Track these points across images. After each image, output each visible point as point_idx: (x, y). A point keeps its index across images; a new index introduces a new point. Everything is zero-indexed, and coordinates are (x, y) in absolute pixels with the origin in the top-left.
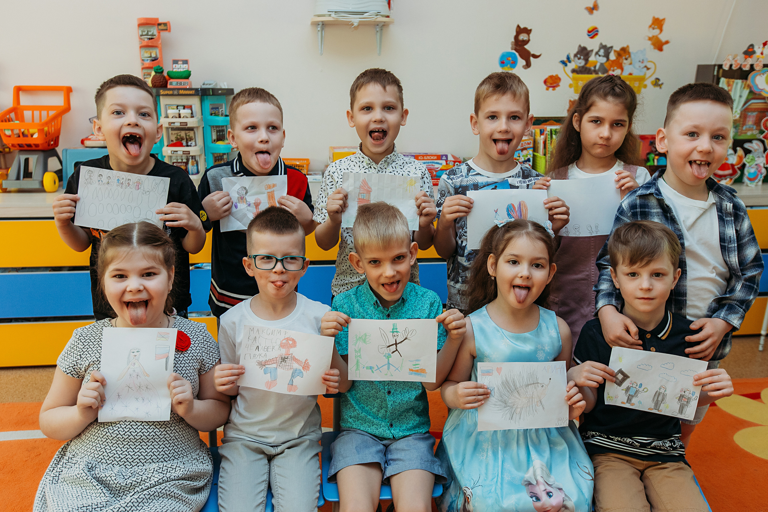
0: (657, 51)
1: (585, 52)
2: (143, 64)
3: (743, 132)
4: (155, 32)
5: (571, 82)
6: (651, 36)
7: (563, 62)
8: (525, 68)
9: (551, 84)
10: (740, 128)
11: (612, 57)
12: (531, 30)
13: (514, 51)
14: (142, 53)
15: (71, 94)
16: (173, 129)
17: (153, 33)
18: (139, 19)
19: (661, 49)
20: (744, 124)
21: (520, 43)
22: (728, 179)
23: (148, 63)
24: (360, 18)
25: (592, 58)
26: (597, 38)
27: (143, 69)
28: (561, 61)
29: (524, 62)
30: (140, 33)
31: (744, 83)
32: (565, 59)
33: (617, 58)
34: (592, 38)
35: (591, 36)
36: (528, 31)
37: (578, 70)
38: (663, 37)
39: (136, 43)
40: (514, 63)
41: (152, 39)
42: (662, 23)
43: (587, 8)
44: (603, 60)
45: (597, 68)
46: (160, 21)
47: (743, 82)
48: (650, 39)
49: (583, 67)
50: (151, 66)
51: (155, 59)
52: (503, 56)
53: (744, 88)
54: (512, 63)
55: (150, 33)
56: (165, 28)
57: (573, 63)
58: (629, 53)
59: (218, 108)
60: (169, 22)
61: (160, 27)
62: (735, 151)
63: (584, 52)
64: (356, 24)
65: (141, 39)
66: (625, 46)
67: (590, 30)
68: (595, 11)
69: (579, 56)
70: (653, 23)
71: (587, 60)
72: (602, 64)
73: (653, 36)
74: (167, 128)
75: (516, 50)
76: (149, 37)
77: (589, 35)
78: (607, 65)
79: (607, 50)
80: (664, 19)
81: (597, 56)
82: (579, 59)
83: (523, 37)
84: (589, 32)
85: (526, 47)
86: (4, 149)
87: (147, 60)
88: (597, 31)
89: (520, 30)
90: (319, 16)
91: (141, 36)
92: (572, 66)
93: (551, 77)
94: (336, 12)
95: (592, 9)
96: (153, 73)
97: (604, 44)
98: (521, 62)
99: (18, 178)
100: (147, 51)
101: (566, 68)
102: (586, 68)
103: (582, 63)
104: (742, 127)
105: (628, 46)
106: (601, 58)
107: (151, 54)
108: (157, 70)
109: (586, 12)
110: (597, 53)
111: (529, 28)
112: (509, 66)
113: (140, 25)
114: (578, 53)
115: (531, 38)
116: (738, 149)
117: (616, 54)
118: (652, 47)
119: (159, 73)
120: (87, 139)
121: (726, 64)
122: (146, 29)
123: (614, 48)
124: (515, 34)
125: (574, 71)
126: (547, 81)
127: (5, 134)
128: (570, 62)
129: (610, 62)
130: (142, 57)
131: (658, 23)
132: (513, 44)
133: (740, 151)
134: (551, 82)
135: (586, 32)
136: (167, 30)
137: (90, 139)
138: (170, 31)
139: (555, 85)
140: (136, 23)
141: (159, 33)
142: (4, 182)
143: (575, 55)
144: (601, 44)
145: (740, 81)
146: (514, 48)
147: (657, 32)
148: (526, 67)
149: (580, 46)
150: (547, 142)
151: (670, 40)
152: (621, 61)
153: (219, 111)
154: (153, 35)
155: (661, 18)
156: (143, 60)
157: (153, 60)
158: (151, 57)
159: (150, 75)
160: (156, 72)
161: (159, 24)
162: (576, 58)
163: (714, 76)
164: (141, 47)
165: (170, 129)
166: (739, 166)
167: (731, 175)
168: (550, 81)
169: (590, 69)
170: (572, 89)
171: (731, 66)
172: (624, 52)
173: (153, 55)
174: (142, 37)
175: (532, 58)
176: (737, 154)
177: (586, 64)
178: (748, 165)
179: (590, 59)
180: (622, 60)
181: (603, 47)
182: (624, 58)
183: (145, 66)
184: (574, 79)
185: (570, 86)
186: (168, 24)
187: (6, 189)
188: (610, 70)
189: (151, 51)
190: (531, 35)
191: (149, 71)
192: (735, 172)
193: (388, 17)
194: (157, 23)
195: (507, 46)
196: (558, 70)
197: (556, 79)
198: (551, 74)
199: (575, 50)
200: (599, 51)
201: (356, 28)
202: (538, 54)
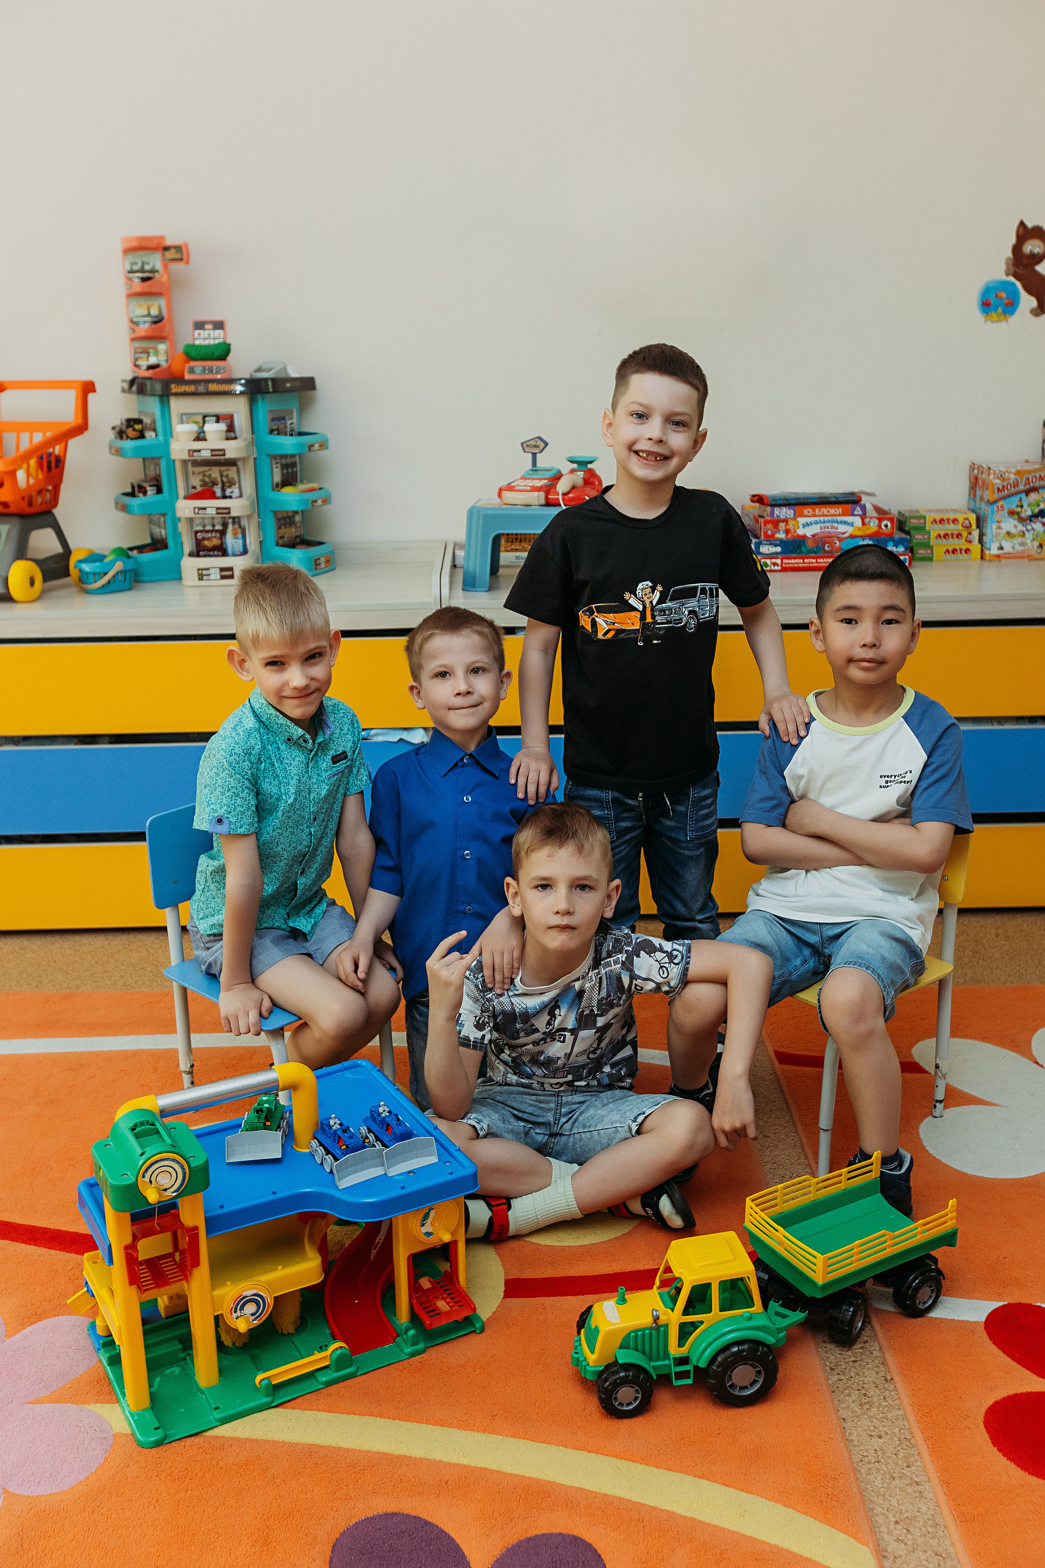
2: (134, 333)
4: (158, 266)
8: (1036, 315)
14: (132, 307)
16: (196, 463)
17: (153, 266)
18: (129, 240)
21: (1024, 261)
23: (143, 328)
27: (133, 340)
30: (127, 269)
41: (150, 278)
46: (168, 243)
51: (158, 320)
52: (988, 290)
55: (146, 268)
56: (177, 256)
59: (284, 418)
60: (191, 243)
61: (169, 255)
65: (128, 280)
74: (184, 462)
75: (1015, 275)
76: (146, 275)
83: (1031, 247)
87: (145, 322)
89: (1026, 233)
91: (130, 272)
100: (140, 303)
107: (149, 311)
112: (999, 311)
113: (128, 251)
122: (139, 260)
130: (132, 315)
136: (181, 259)
138: (188, 262)
140: (119, 249)
141: (167, 264)
148: (1038, 311)
153: (285, 423)
154: (152, 271)
156: (130, 324)
157: (154, 322)
158: (148, 315)
161: (167, 249)
164: (128, 296)
165: (190, 464)
173: (155, 312)
174: (132, 276)
183: (137, 334)
186: (184, 248)
189: (150, 303)
194: (162, 246)
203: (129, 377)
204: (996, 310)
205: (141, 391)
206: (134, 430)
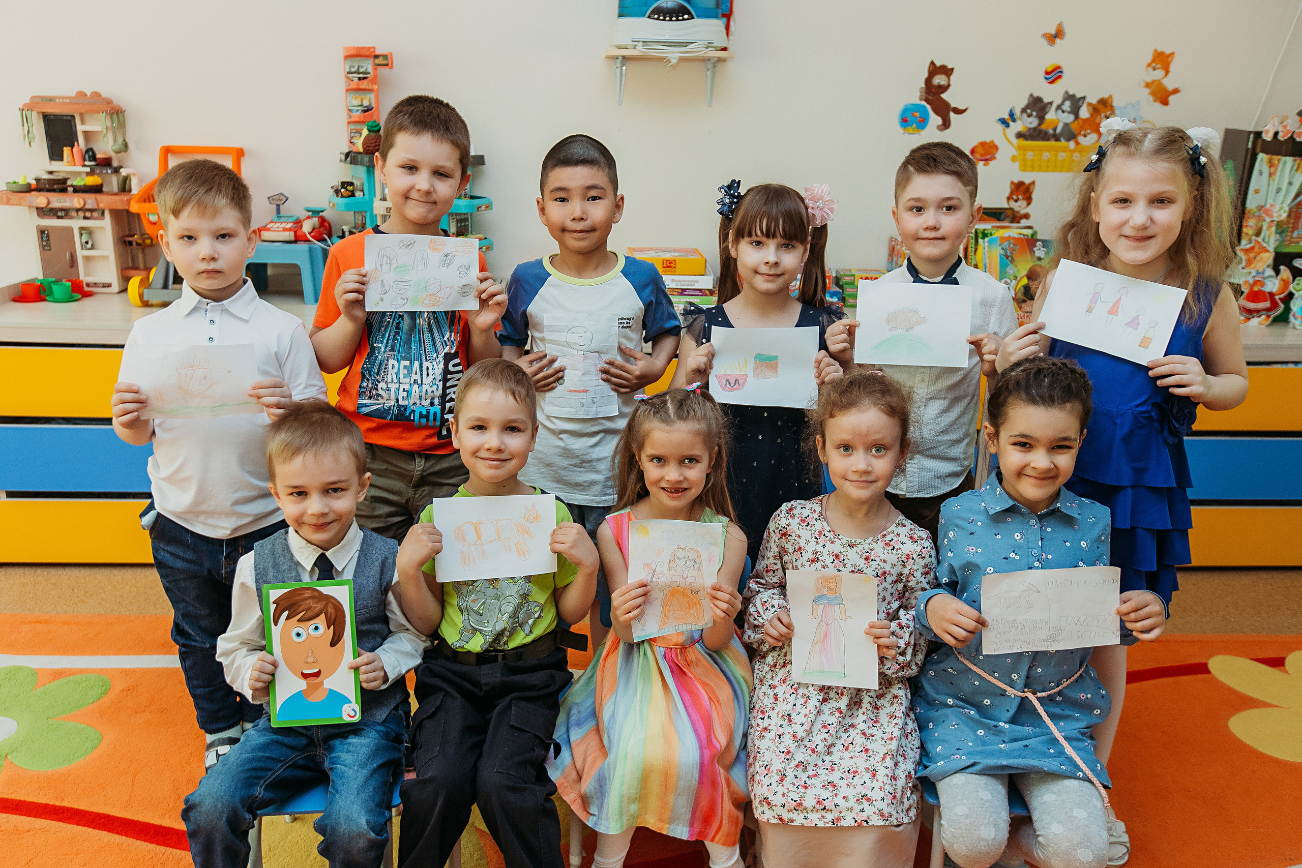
0: (1158, 105)
1: (1039, 105)
2: (350, 117)
3: (1293, 240)
4: (370, 69)
5: (1014, 152)
6: (1149, 80)
7: (1003, 121)
8: (941, 130)
9: (982, 155)
10: (1289, 234)
11: (1084, 113)
12: (952, 69)
13: (924, 103)
14: (349, 99)
15: (242, 159)
17: (366, 69)
18: (346, 49)
19: (1165, 103)
20: (1295, 228)
21: (933, 90)
22: (1263, 317)
23: (357, 115)
24: (681, 52)
25: (1051, 115)
26: (1059, 82)
27: (349, 123)
28: (1000, 120)
29: (939, 121)
30: (348, 69)
31: (1298, 162)
32: (1006, 117)
33: (1092, 116)
34: (1051, 83)
35: (1050, 80)
36: (947, 71)
37: (1027, 133)
38: (1170, 83)
39: (339, 83)
40: (923, 122)
41: (364, 78)
42: (1170, 59)
43: (1045, 36)
44: (1071, 117)
45: (1058, 131)
46: (378, 52)
47: (1295, 160)
48: (1148, 85)
49: (1035, 129)
50: (362, 119)
51: (368, 110)
52: (906, 110)
53: (1297, 170)
54: (920, 122)
55: (361, 70)
56: (385, 62)
57: (1019, 122)
58: (1112, 108)
60: (391, 54)
61: (377, 61)
62: (1277, 272)
63: (1037, 106)
64: (674, 61)
65: (348, 78)
66: (1106, 96)
67: (1049, 70)
68: (1058, 40)
69: (1029, 111)
70: (1153, 61)
71: (1041, 118)
72: (1066, 125)
73: (1154, 81)
75: (927, 101)
76: (361, 76)
77: (1046, 78)
78: (1074, 127)
79: (1076, 102)
80: (1173, 54)
81: (1060, 112)
82: (1029, 116)
83: (939, 80)
84: (1047, 73)
85: (943, 96)
86: (144, 241)
87: (358, 110)
88: (1061, 72)
89: (935, 70)
90: (619, 47)
91: (349, 73)
92: (1017, 127)
93: (983, 144)
94: (643, 42)
95: (1055, 37)
96: (365, 132)
97: (1071, 93)
98: (935, 120)
99: (165, 286)
100: (356, 96)
101: (1008, 131)
102: (1041, 131)
103: (1033, 122)
104: (1293, 232)
105: (1111, 97)
106: (1066, 115)
107: (362, 102)
108: (372, 127)
109: (1044, 42)
110: (1059, 107)
111: (950, 67)
112: (914, 126)
113: (346, 57)
114: (1027, 107)
115: (951, 83)
116: (1282, 268)
117: (1090, 108)
118: (1151, 98)
119: (374, 131)
120: (265, 228)
121: (1267, 132)
122: (355, 64)
123: (1088, 100)
124: (926, 75)
125: (1020, 135)
126: (975, 150)
127: (148, 220)
128: (1014, 121)
129: (1080, 121)
130: (349, 105)
131: (1162, 60)
132: (923, 90)
133: (1285, 272)
134: (982, 152)
135: (1043, 73)
136: (387, 65)
137: (269, 230)
138: (391, 68)
139: (988, 157)
140: (341, 55)
141: (376, 69)
142: (145, 291)
143: (1024, 111)
144: (1067, 92)
145: (1290, 160)
146: (924, 98)
147: (1159, 74)
148: (943, 127)
149: (1031, 95)
150: (970, 249)
151: (1180, 89)
152: (1098, 121)
154: (365, 73)
155: (1168, 52)
156: (350, 110)
157: (365, 111)
158: (361, 105)
159: (361, 134)
160: (369, 130)
161: (376, 57)
162: (1025, 115)
163: (1248, 149)
164: (347, 90)
166: (1282, 296)
167: (1268, 310)
168: (980, 150)
169: (1046, 133)
170: (1017, 164)
171: (1276, 134)
172: (1104, 107)
173: (366, 103)
174: (350, 75)
175: (952, 114)
176: (1279, 277)
177: (1040, 124)
178: (1297, 294)
179: (1047, 117)
180: (1101, 118)
181: (1069, 97)
182: (1103, 115)
183: (352, 120)
184: (1019, 148)
185: (1014, 159)
186: (389, 57)
187: (148, 301)
188: (1079, 134)
189: (363, 96)
190: (952, 78)
191: (358, 127)
192: (1274, 305)
193: (725, 49)
194: (374, 54)
195: (913, 95)
196: (995, 134)
197: (991, 147)
198: (982, 140)
199: (1024, 102)
200: (1063, 103)
201: (674, 67)
202: (962, 108)
203: (347, 151)
204: (911, 125)
205: (354, 162)
206: (347, 190)
